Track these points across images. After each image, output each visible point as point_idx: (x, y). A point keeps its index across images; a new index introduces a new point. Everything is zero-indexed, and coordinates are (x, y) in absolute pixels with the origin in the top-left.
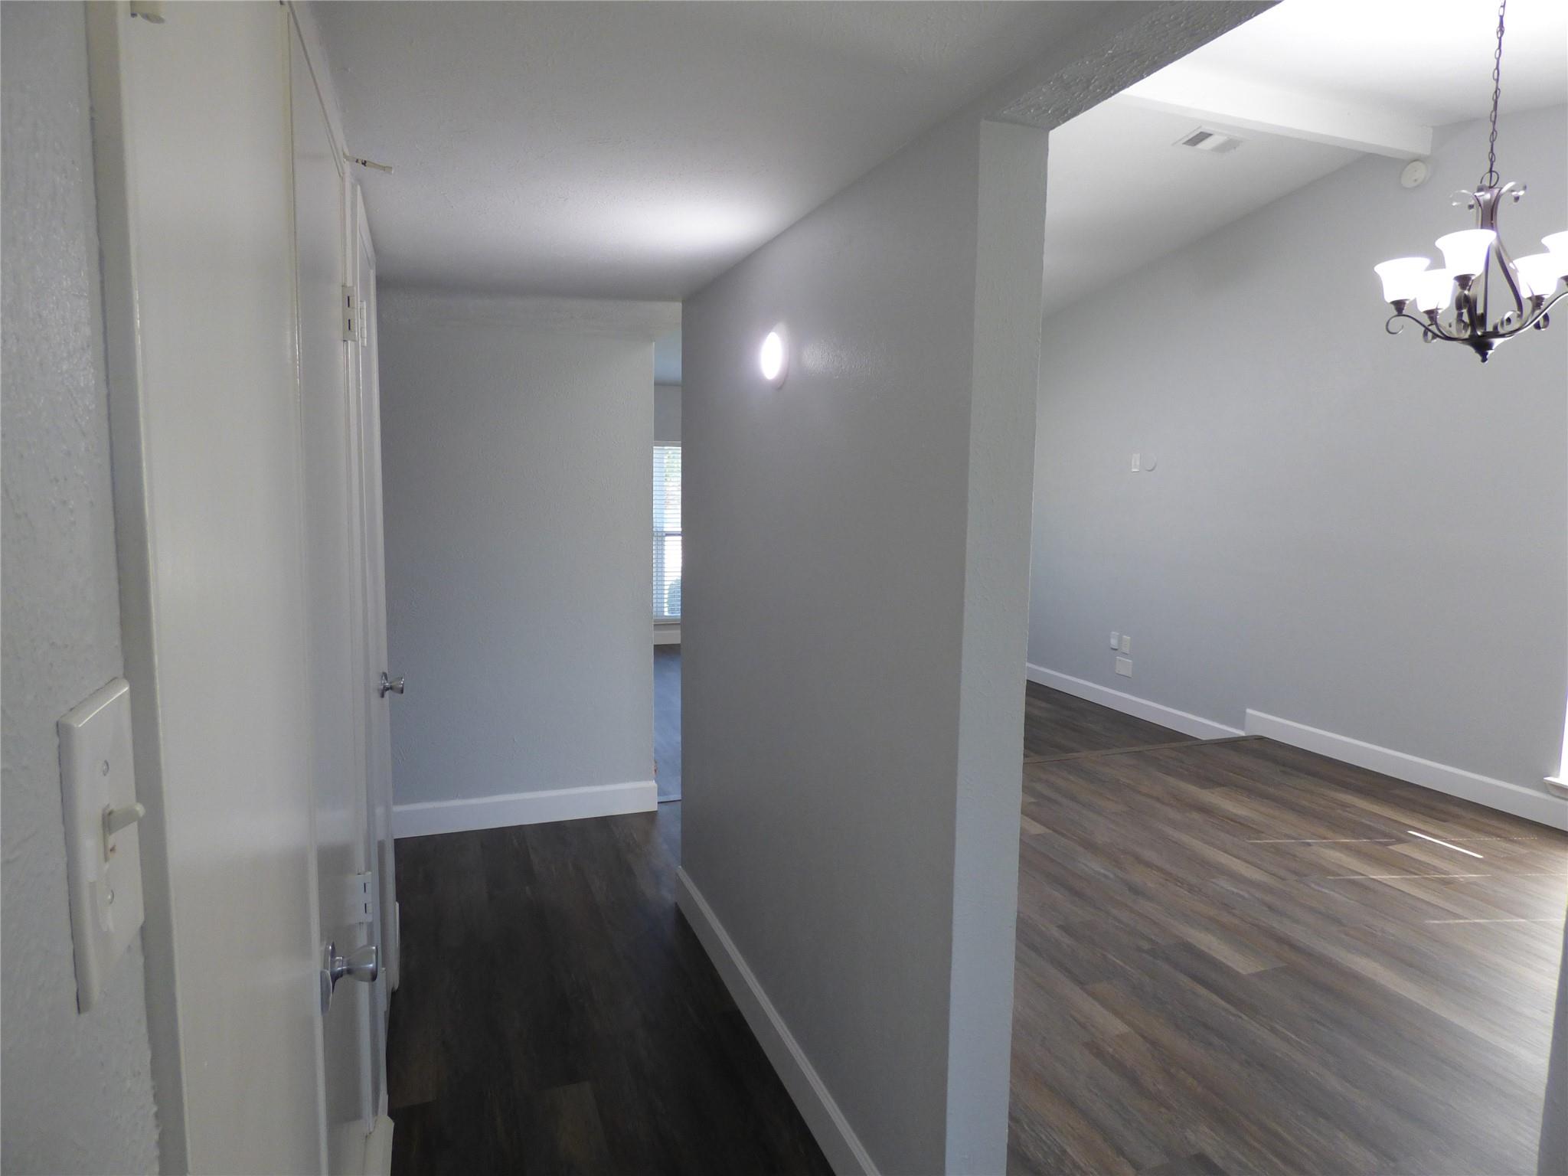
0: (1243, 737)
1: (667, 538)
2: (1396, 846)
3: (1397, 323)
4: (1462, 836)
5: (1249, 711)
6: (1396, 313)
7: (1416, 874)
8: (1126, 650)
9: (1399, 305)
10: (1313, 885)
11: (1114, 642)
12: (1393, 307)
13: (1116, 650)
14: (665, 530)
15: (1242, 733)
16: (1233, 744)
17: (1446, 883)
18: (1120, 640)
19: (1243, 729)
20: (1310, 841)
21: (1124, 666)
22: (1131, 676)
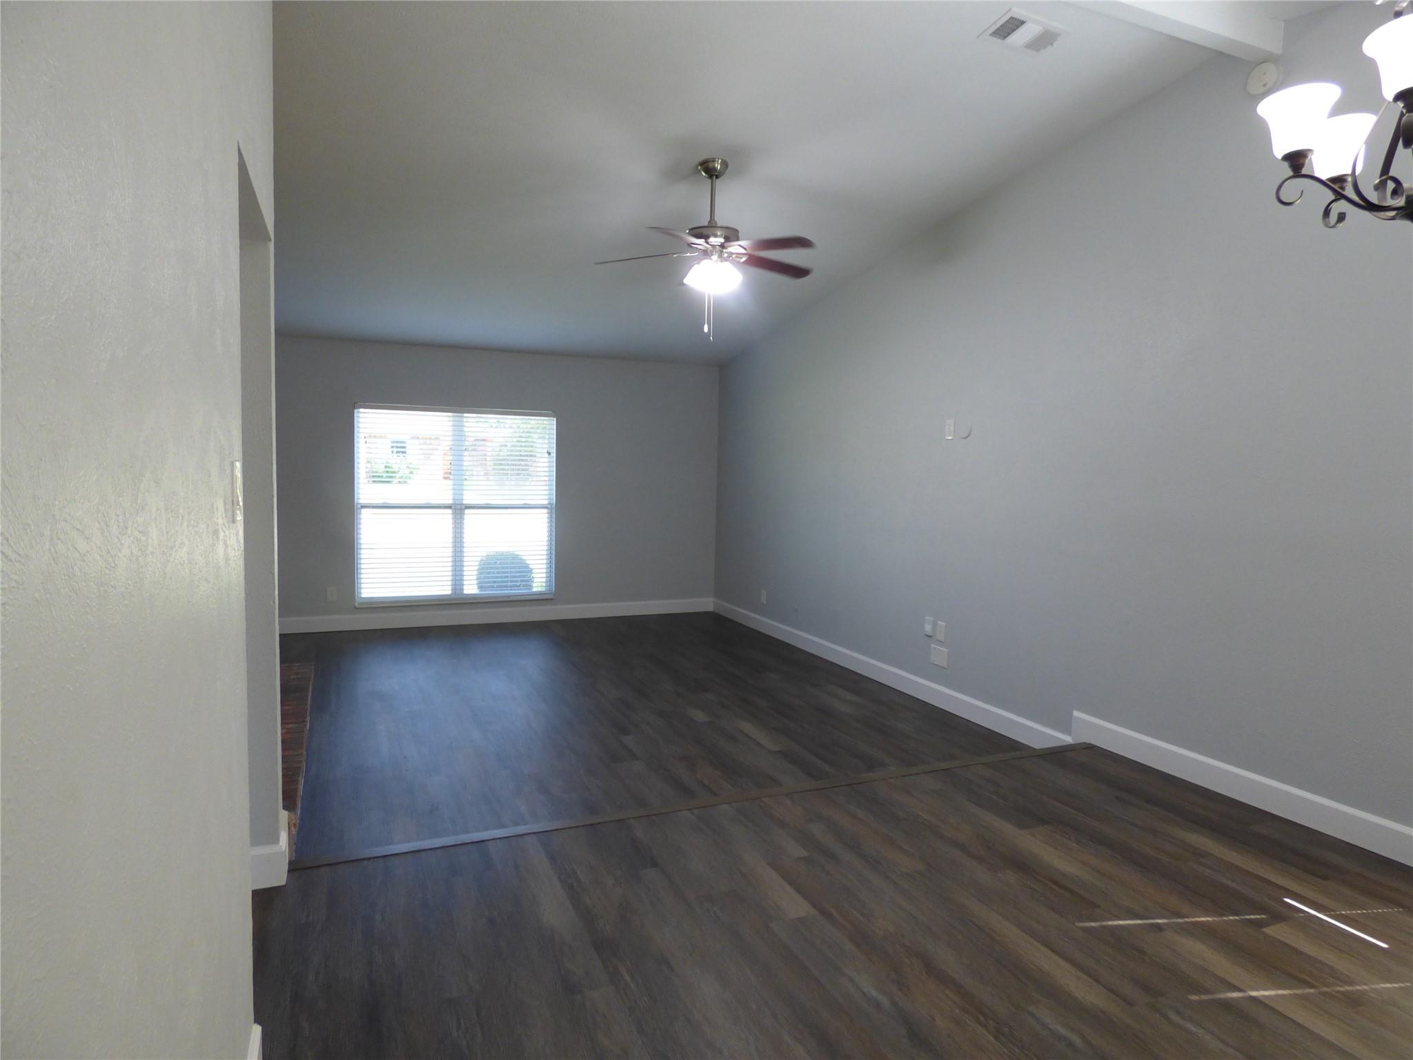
0: (1071, 745)
1: (467, 511)
2: (1272, 927)
3: (1293, 188)
4: (1353, 905)
5: (1076, 713)
6: (1291, 173)
7: (1312, 986)
8: (941, 637)
9: (1297, 160)
10: (1173, 1016)
11: (928, 628)
12: (1286, 165)
13: (930, 637)
14: (465, 502)
15: (1068, 739)
16: (1058, 755)
17: (1355, 1001)
18: (935, 625)
19: (1069, 733)
20: (1160, 921)
21: (940, 655)
22: (946, 667)
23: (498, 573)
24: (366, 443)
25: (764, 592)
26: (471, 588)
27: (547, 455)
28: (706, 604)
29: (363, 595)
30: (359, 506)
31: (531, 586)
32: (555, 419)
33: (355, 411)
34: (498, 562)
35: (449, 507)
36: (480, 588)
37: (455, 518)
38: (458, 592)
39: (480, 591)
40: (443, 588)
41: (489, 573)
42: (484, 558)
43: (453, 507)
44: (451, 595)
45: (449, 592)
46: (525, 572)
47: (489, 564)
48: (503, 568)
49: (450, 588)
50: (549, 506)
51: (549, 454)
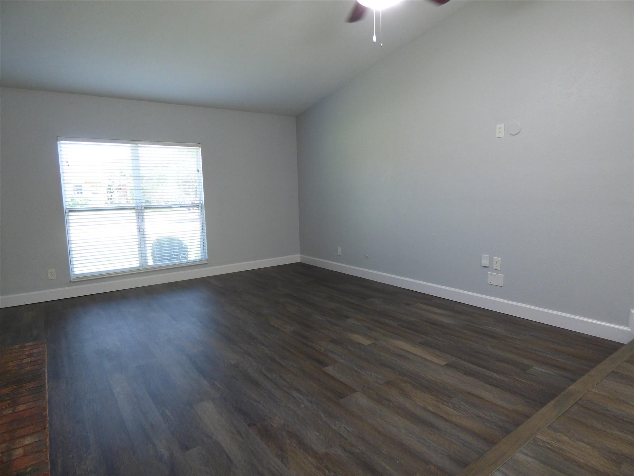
1: (146, 211)
8: (497, 267)
11: (485, 262)
13: (487, 267)
14: (144, 205)
18: (491, 260)
21: (496, 278)
22: (503, 286)
23: (166, 250)
24: (68, 166)
25: (340, 249)
26: (150, 262)
27: (196, 172)
28: (296, 258)
29: (76, 273)
30: (67, 211)
31: (187, 257)
32: (200, 148)
33: (58, 143)
34: (166, 243)
35: (133, 208)
36: (154, 261)
37: (138, 216)
38: (144, 264)
39: (154, 263)
40: (133, 263)
41: (160, 251)
42: (155, 242)
43: (136, 208)
44: (140, 266)
45: (138, 265)
46: (183, 248)
47: (160, 245)
48: (170, 247)
49: (138, 262)
50: (200, 205)
51: (198, 171)
